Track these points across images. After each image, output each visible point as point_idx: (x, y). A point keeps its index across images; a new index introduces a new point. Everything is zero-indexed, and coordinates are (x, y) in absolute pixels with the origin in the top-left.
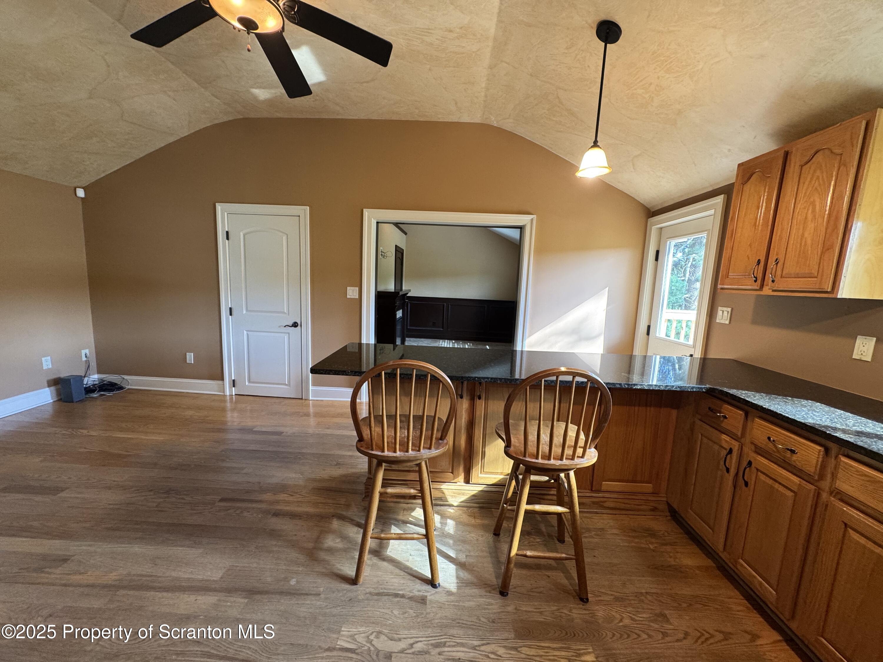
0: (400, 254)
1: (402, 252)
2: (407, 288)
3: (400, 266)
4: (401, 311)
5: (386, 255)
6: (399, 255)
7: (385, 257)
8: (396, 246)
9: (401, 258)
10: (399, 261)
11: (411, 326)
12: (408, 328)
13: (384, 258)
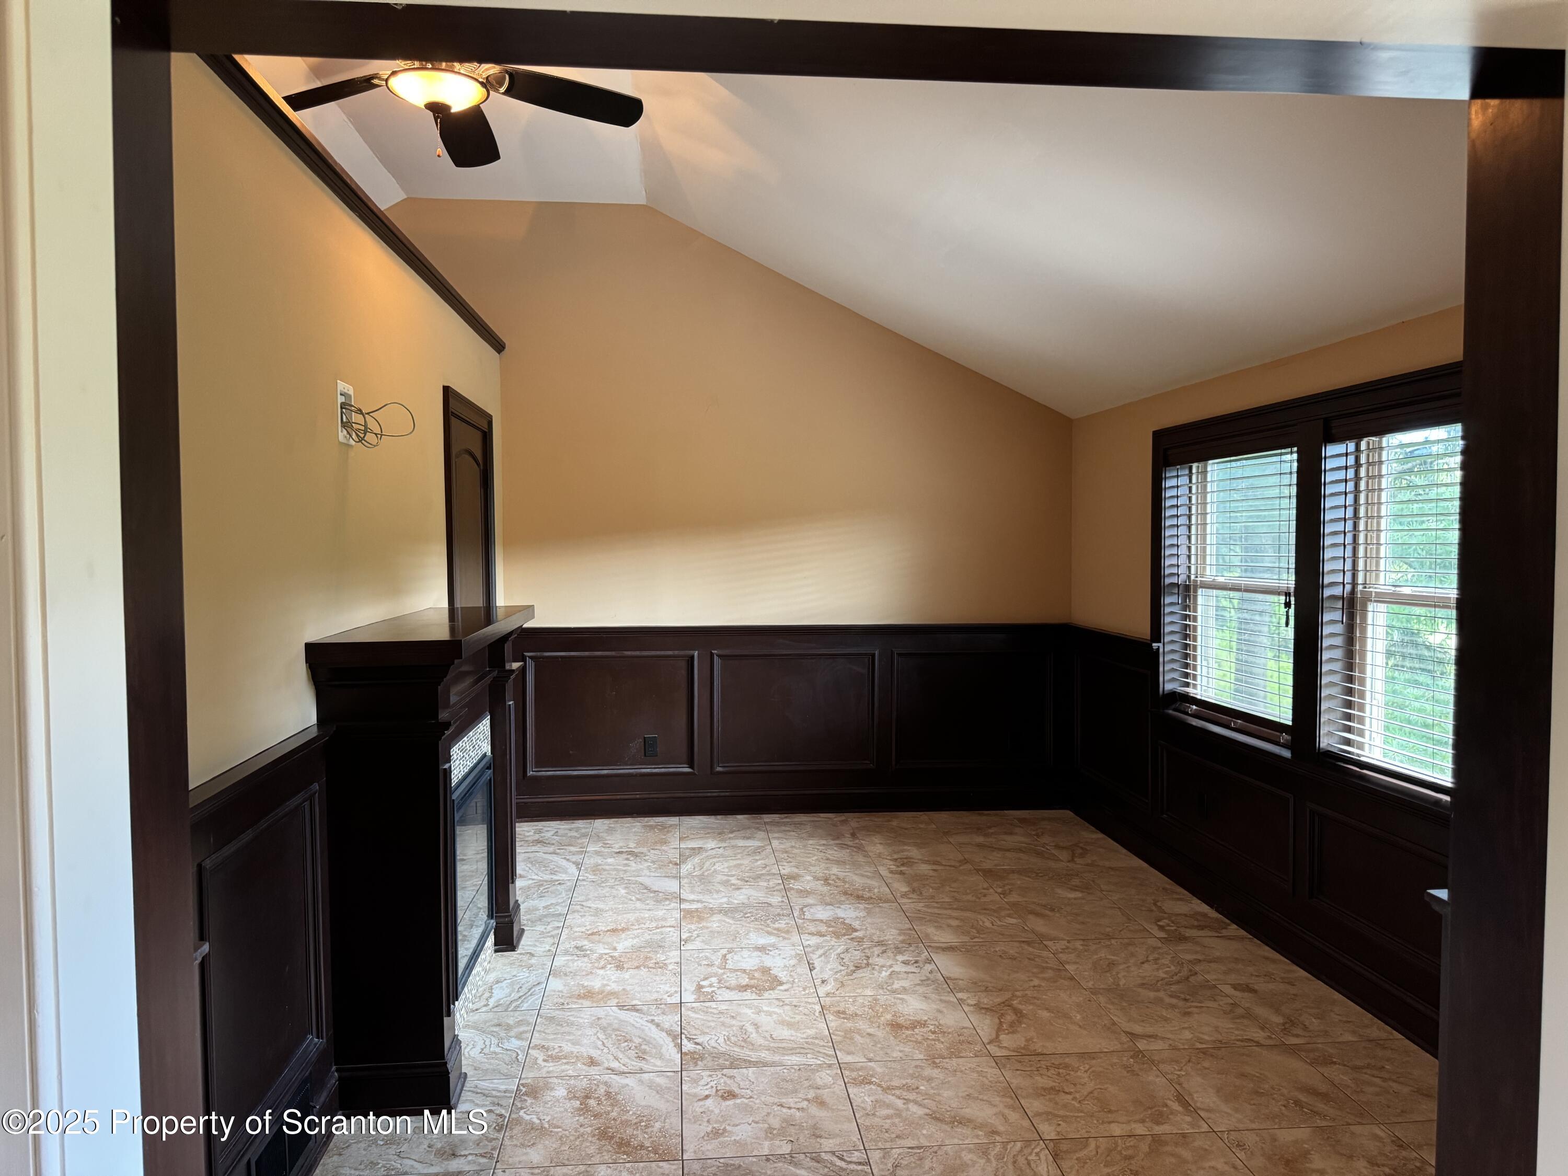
0: (478, 436)
1: (485, 426)
2: (519, 601)
3: (478, 490)
4: (484, 727)
5: (372, 424)
6: (469, 440)
7: (370, 437)
8: (447, 390)
9: (479, 454)
10: (468, 471)
11: (539, 764)
12: (530, 773)
13: (361, 440)
